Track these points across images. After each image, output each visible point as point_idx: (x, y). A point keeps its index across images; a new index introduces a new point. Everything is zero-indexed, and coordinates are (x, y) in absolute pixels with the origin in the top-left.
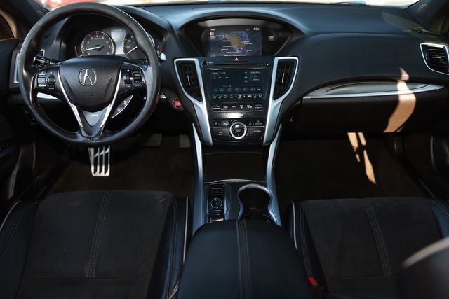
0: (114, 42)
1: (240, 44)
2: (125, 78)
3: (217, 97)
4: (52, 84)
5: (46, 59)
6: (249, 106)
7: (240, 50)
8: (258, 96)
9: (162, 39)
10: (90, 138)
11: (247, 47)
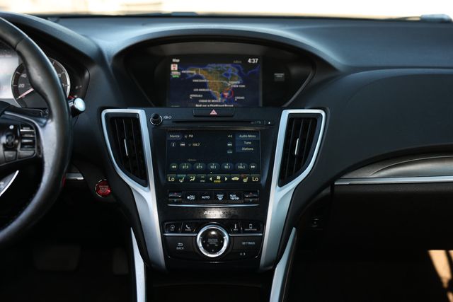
1: (224, 86)
2: (4, 140)
3: (177, 180)
6: (233, 197)
7: (223, 96)
8: (250, 179)
9: (84, 74)
11: (236, 91)
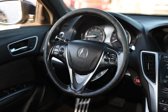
0: (105, 35)
2: (105, 57)
4: (62, 53)
5: (62, 38)
9: (136, 36)
10: (75, 91)
